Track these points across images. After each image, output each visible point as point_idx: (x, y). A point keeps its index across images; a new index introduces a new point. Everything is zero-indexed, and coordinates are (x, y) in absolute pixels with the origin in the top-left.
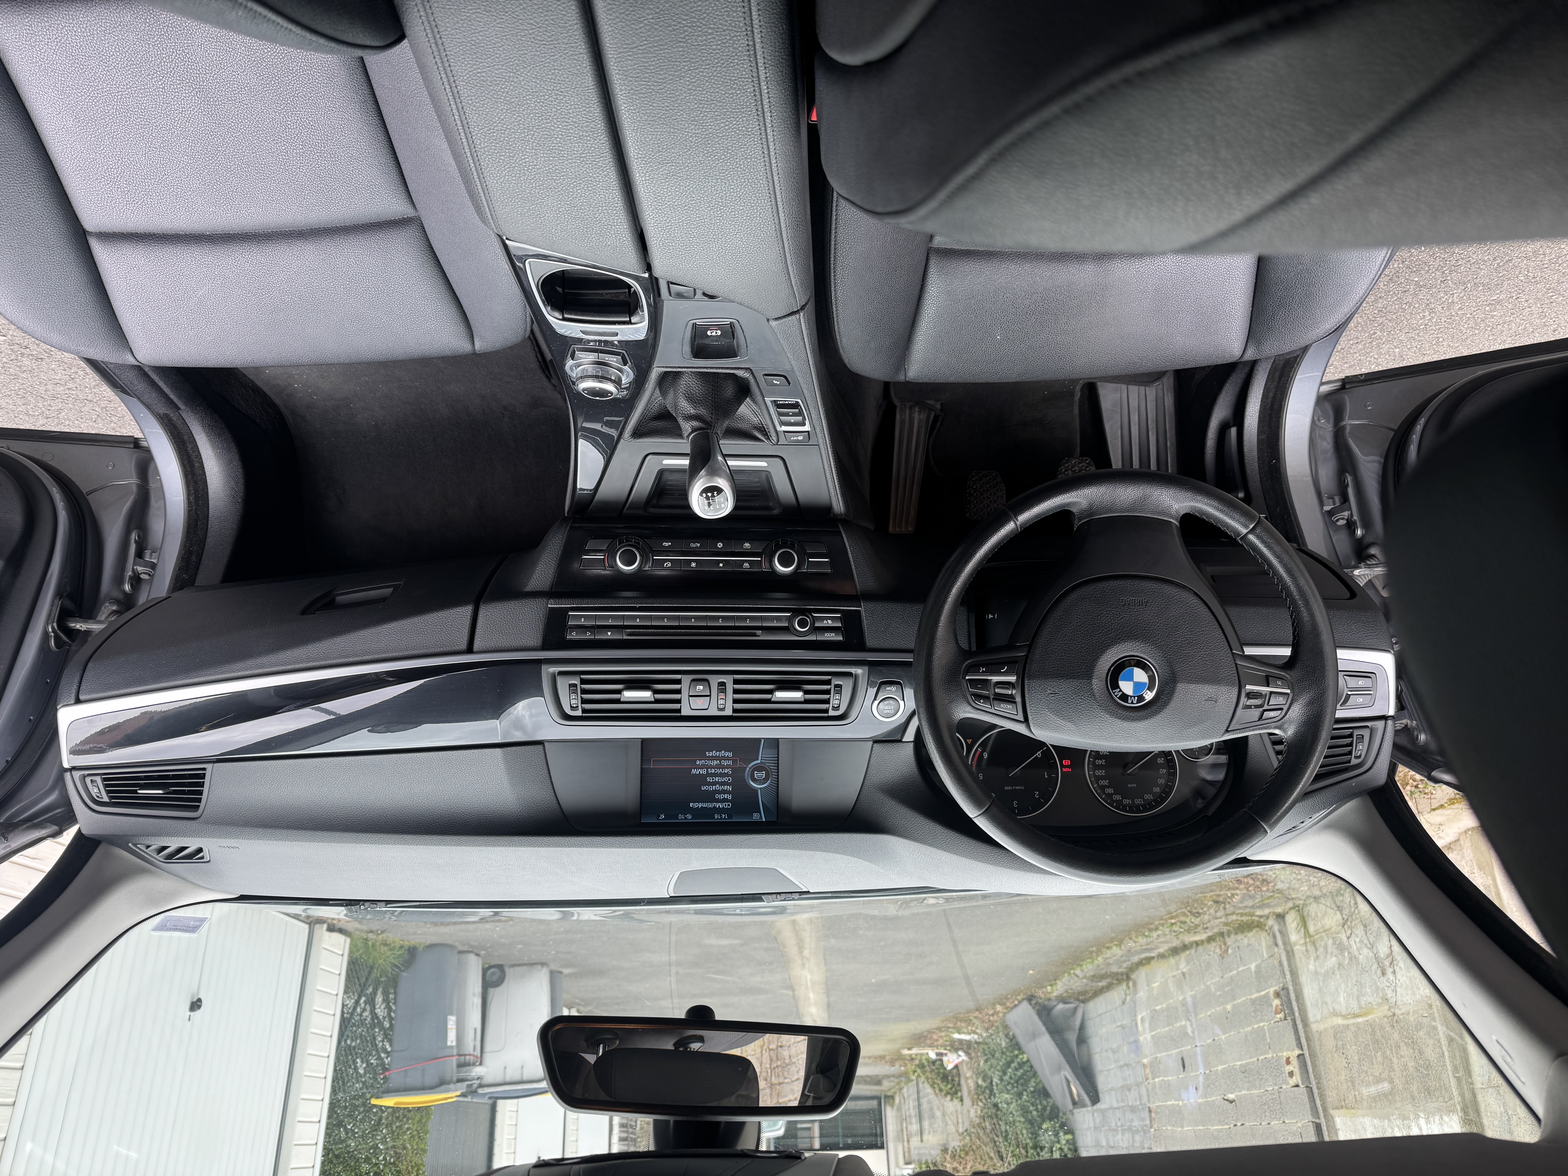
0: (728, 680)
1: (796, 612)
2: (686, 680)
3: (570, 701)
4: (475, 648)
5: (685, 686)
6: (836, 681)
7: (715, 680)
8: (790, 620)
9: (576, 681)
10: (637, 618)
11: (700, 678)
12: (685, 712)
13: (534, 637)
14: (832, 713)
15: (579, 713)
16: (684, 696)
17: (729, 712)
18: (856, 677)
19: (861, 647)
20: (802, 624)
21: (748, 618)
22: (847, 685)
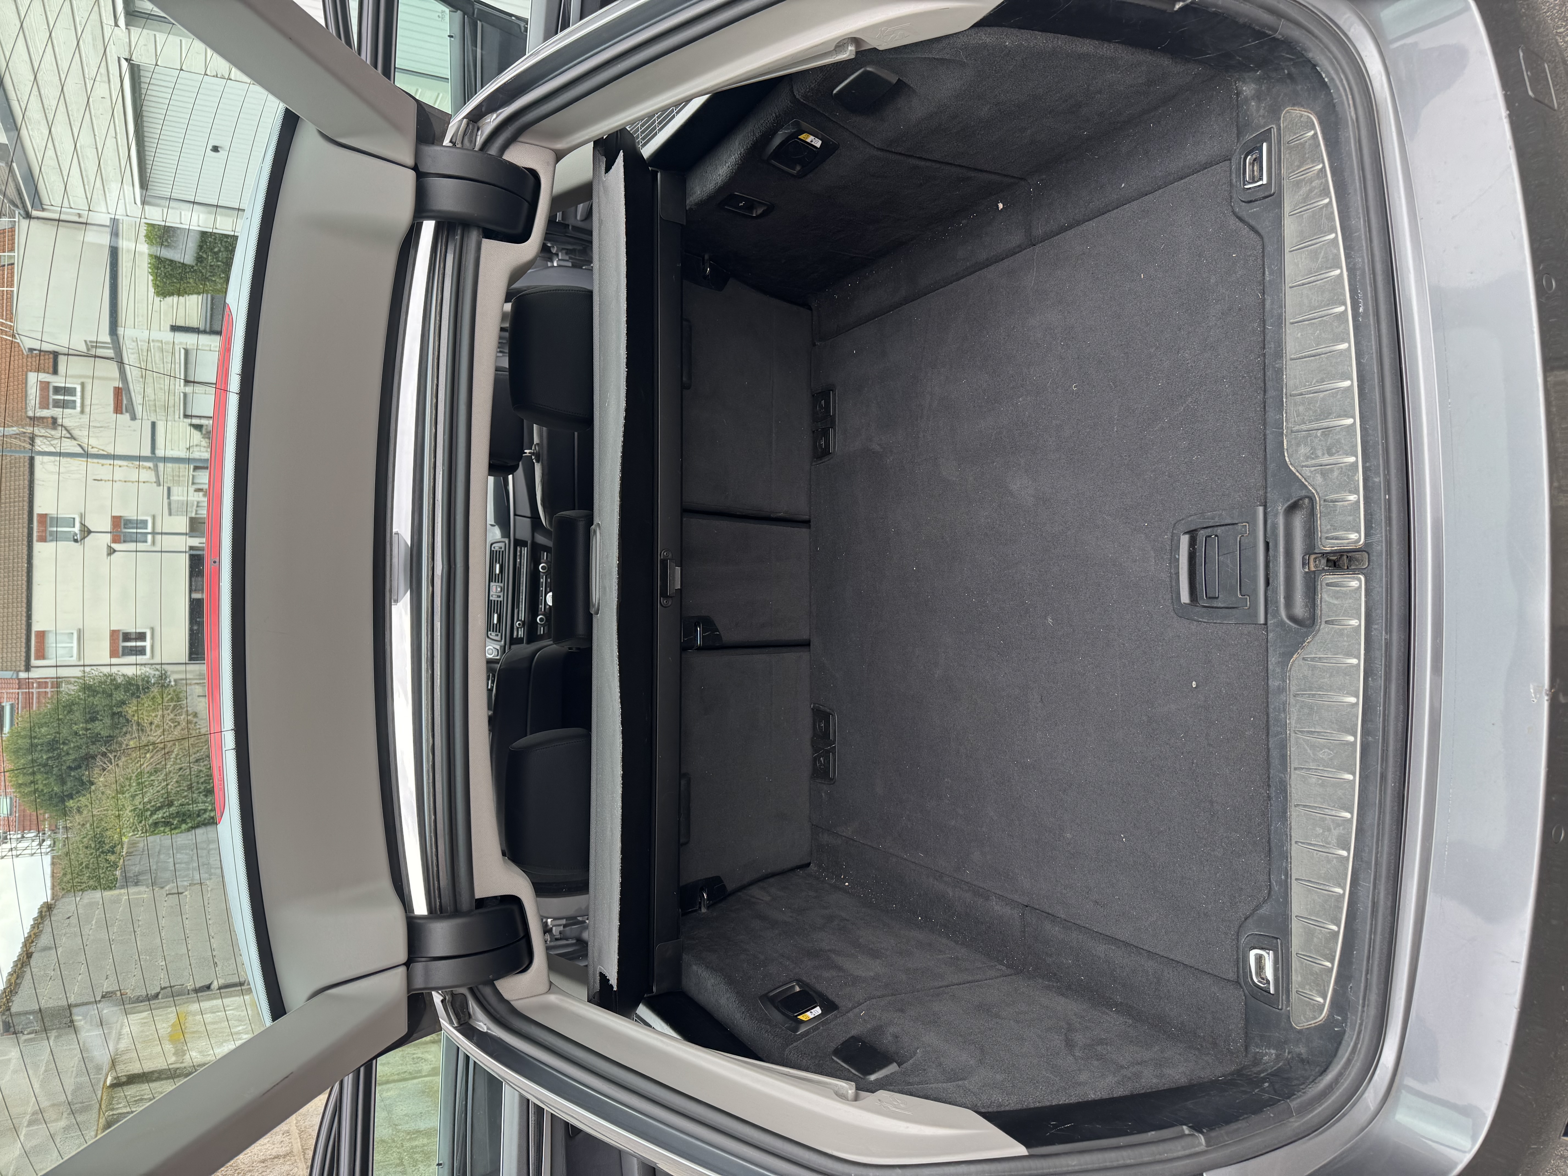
0: (501, 599)
1: (524, 623)
2: (502, 585)
3: (496, 547)
4: (517, 517)
5: (500, 584)
6: (500, 634)
7: (501, 594)
8: (521, 620)
9: (503, 549)
10: (524, 570)
11: (502, 589)
12: (492, 584)
13: (518, 537)
14: (489, 633)
15: (493, 549)
16: (497, 584)
17: (491, 598)
18: (501, 641)
19: (511, 644)
20: (519, 624)
21: (522, 606)
22: (498, 638)
